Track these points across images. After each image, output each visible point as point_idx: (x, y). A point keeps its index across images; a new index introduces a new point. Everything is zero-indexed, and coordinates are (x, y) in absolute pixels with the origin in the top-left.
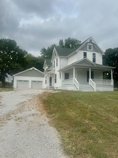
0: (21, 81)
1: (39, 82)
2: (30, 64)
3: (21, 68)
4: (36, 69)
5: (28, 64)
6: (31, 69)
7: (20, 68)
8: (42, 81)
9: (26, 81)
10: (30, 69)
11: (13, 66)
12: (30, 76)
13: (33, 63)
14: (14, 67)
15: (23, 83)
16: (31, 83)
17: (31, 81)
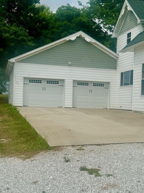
0: (38, 81)
1: (96, 84)
2: (58, 28)
3: (29, 41)
4: (88, 39)
5: (46, 27)
6: (73, 37)
7: (25, 38)
8: (109, 83)
9: (55, 82)
10: (67, 38)
11: (6, 32)
12: (70, 65)
13: (66, 22)
14: (7, 35)
15: (44, 89)
16: (72, 88)
17: (72, 83)
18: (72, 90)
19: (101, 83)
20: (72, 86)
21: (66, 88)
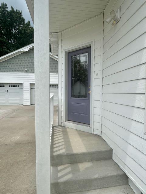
0: (2, 85)
9: (16, 86)
15: (7, 91)
16: (29, 89)
17: (29, 86)
18: (29, 91)
19: (55, 85)
20: (29, 88)
21: (24, 90)
